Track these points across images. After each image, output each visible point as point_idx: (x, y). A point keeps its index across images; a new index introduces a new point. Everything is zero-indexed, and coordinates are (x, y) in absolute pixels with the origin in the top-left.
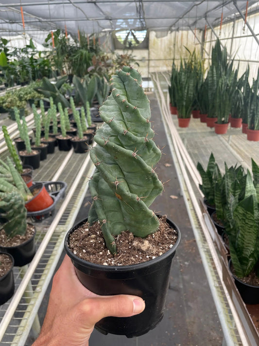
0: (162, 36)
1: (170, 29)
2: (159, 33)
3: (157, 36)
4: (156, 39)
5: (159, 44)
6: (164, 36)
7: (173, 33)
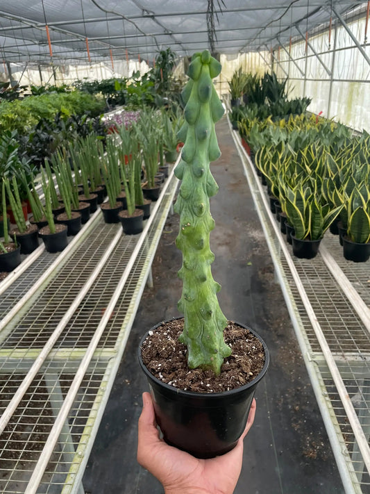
0: (232, 59)
1: (240, 52)
2: (230, 56)
3: (227, 59)
4: (226, 62)
5: (230, 66)
6: (234, 59)
7: (243, 55)
